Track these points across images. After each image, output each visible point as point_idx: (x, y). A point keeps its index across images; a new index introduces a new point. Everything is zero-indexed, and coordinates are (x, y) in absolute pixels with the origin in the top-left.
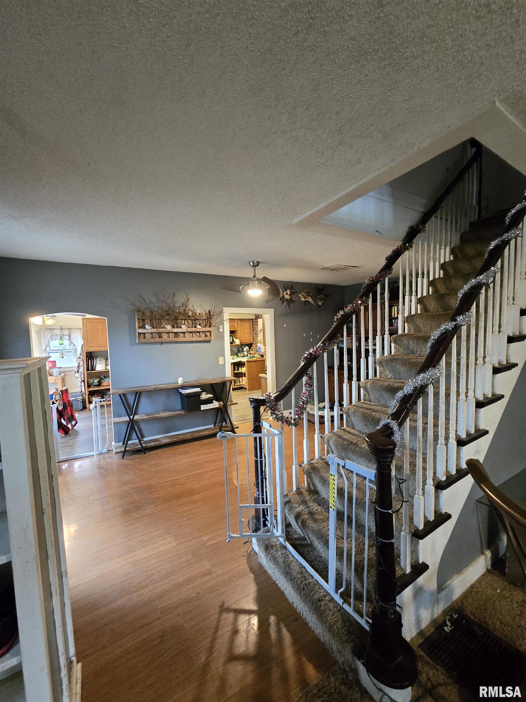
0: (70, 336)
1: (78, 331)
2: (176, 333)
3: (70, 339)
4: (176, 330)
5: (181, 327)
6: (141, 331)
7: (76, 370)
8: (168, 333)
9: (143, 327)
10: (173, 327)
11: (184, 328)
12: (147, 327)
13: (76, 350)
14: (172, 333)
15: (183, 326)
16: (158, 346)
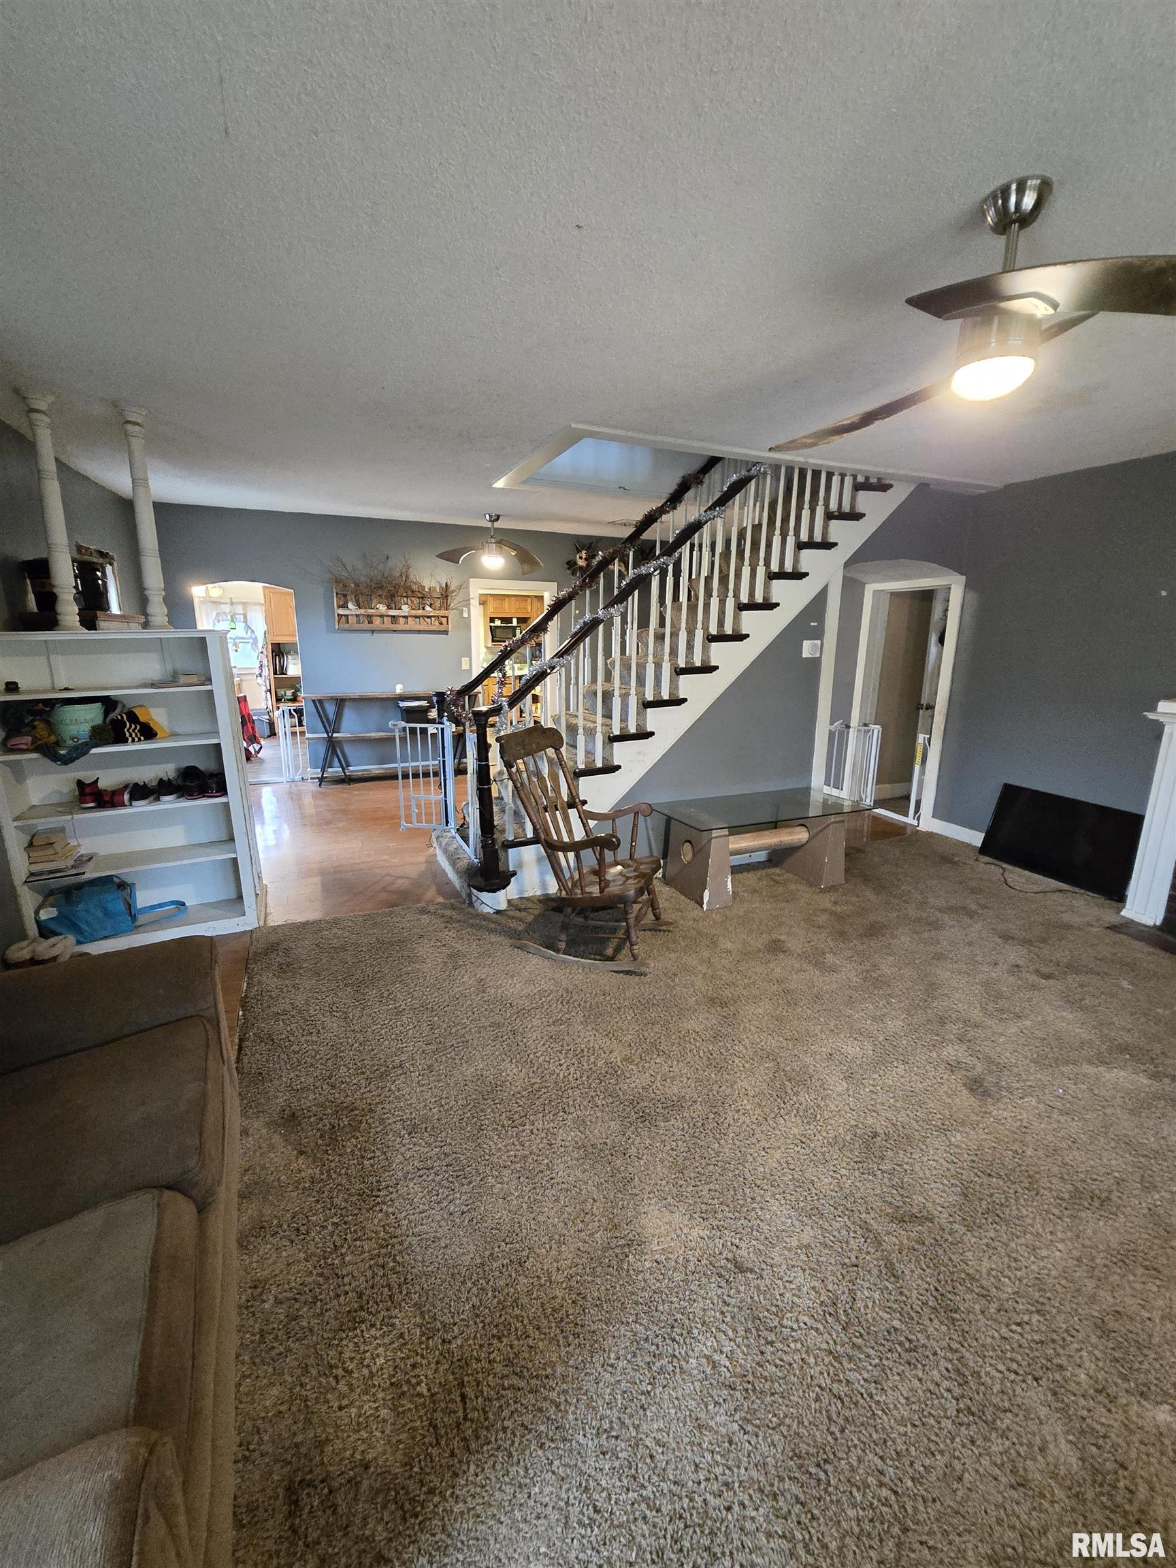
0: (245, 617)
1: (258, 607)
2: (394, 617)
3: (245, 621)
4: (393, 612)
5: (400, 609)
6: (341, 611)
7: (257, 671)
8: (382, 616)
9: (344, 606)
10: (389, 608)
11: (405, 609)
12: (350, 605)
13: (255, 639)
14: (387, 616)
15: (404, 607)
16: (368, 635)
